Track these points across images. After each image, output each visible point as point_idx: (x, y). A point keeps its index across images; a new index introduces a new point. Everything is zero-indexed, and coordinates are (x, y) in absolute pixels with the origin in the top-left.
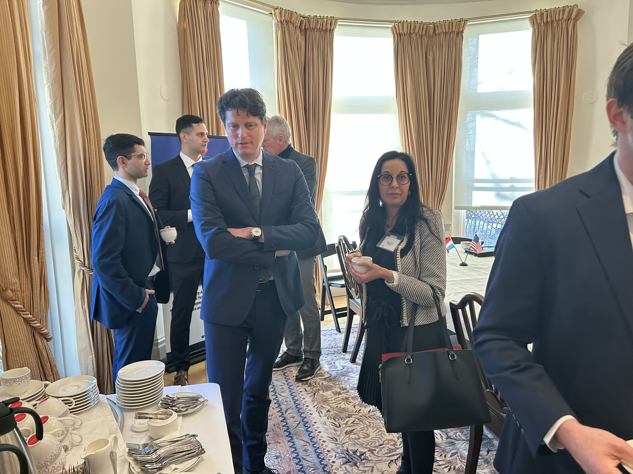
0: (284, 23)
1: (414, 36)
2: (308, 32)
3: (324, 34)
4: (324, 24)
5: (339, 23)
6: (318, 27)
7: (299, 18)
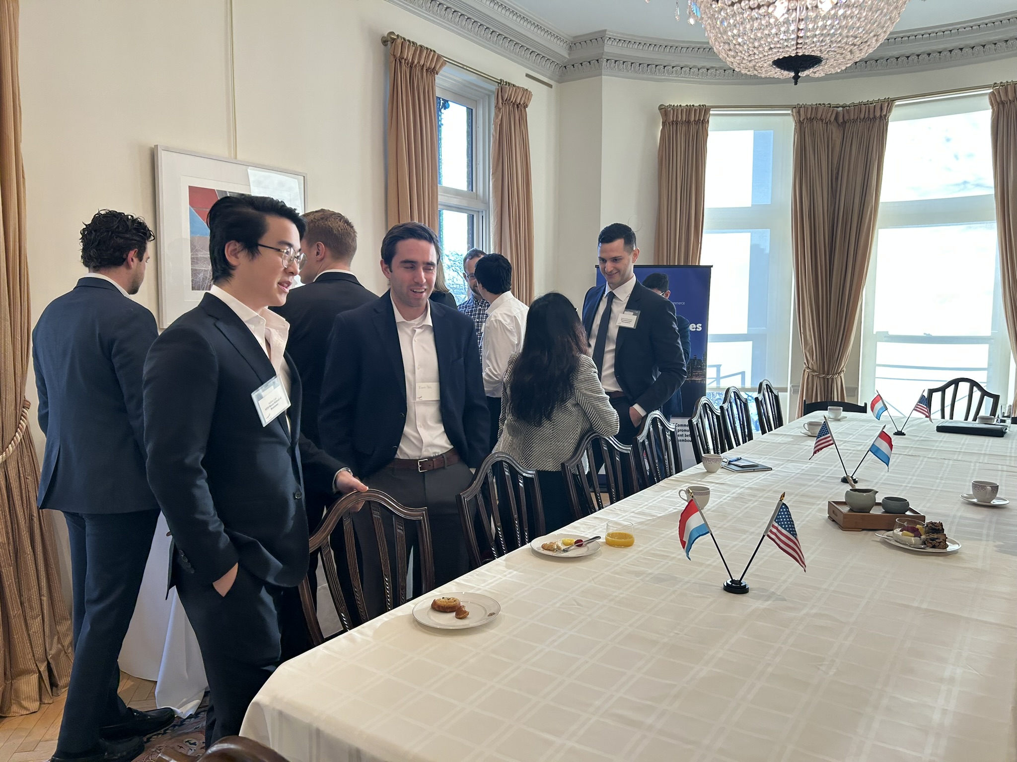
0: (805, 123)
2: (847, 125)
3: (872, 124)
4: (871, 111)
5: (897, 103)
6: (862, 116)
7: (833, 110)
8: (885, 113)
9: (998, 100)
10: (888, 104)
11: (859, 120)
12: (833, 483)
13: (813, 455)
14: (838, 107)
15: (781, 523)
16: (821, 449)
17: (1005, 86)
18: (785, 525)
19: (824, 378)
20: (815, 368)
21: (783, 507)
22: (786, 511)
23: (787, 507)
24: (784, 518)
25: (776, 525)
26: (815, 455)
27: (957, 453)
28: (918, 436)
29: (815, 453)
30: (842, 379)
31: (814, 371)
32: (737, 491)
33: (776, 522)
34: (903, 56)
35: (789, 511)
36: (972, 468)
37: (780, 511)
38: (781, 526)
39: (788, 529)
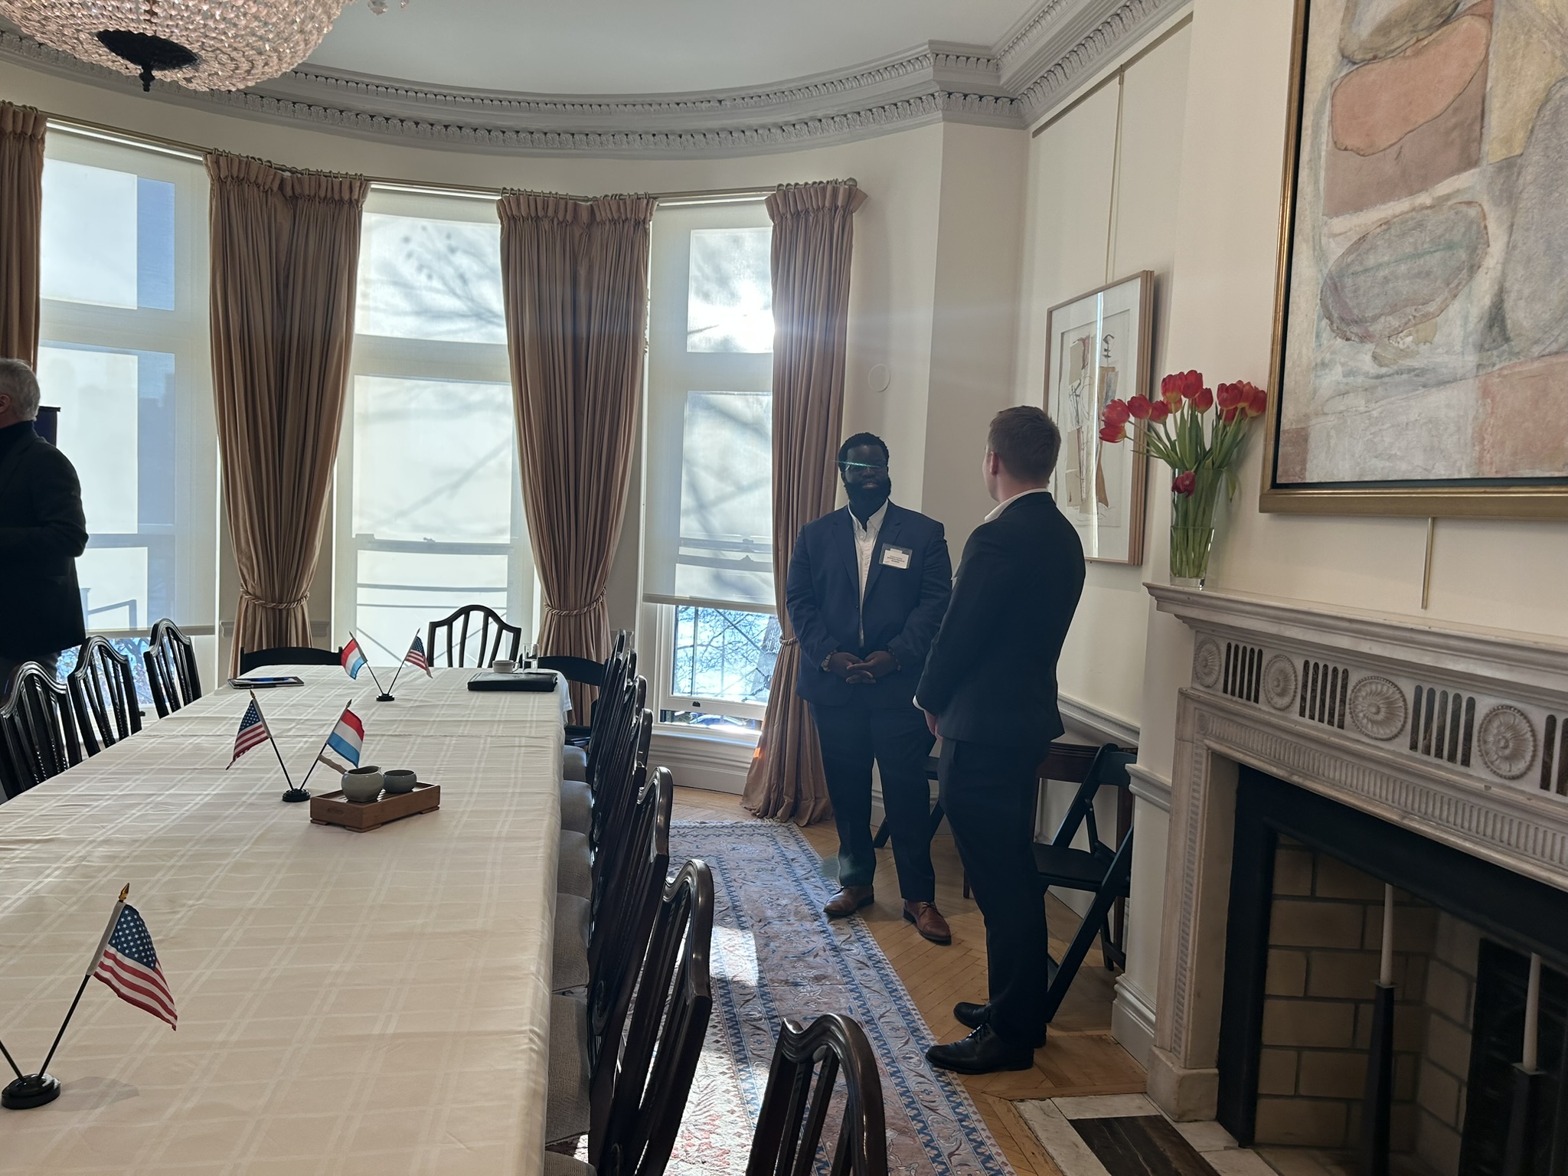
0: (228, 183)
1: (545, 225)
2: (300, 202)
3: (337, 210)
4: (336, 189)
5: (373, 186)
6: (323, 195)
7: (275, 173)
8: (356, 197)
9: (509, 213)
10: (361, 184)
11: (317, 200)
12: (269, 805)
13: (234, 760)
14: (283, 171)
15: (122, 946)
16: (248, 748)
17: (517, 195)
18: (130, 948)
19: (273, 609)
20: (258, 593)
21: (127, 912)
22: (133, 920)
23: (133, 911)
24: (129, 935)
25: (113, 950)
26: (237, 759)
27: (464, 724)
28: (410, 700)
29: (237, 755)
30: (305, 609)
31: (257, 598)
32: (77, 853)
33: (113, 945)
34: (380, 115)
35: (139, 919)
36: (481, 746)
37: (119, 923)
38: (122, 951)
39: (136, 956)
